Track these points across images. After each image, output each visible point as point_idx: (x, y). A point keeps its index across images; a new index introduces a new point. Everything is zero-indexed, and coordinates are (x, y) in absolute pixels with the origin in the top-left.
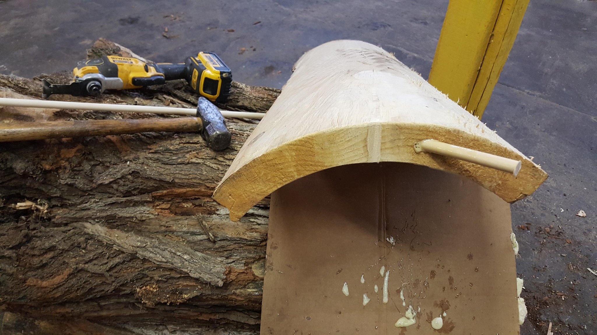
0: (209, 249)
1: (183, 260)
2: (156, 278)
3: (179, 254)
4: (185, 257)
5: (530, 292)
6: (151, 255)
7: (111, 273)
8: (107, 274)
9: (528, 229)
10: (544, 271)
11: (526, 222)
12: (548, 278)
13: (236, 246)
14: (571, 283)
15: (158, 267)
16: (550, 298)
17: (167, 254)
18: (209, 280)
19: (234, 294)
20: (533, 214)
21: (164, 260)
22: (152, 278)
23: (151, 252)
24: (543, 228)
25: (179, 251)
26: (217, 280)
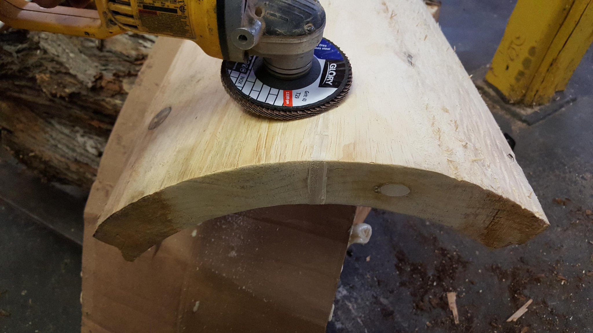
0: (95, 55)
1: (68, 58)
2: (50, 69)
3: (67, 51)
4: (72, 55)
5: (527, 264)
6: (49, 47)
7: (19, 55)
8: (15, 55)
9: (564, 204)
10: (556, 250)
11: (566, 197)
12: (557, 258)
13: (116, 59)
14: (584, 272)
15: (52, 60)
16: (547, 277)
17: (60, 49)
18: (82, 79)
19: (103, 100)
20: (580, 191)
21: (56, 53)
22: (47, 69)
23: (49, 45)
24: (583, 209)
25: (68, 49)
26: (87, 81)
